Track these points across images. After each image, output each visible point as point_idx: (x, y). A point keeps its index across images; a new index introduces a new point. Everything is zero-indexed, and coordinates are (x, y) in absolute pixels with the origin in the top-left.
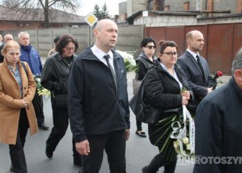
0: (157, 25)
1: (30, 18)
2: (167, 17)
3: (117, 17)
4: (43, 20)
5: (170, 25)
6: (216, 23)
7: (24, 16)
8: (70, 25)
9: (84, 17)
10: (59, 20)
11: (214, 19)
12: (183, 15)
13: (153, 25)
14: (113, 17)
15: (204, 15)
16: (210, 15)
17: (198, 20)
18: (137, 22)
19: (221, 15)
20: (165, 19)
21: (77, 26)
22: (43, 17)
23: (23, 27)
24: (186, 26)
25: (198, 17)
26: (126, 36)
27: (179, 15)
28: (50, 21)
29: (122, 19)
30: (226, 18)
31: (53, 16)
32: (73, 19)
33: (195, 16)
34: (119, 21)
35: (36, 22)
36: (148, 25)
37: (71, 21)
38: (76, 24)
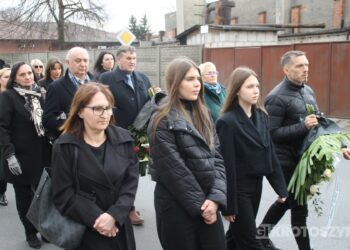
0: (221, 46)
1: (36, 36)
2: (235, 34)
3: (162, 34)
4: (56, 38)
5: (239, 45)
6: (305, 42)
7: (28, 33)
8: (96, 45)
9: (116, 35)
10: (80, 39)
11: (302, 36)
12: (258, 31)
13: (214, 46)
14: (157, 33)
15: (287, 31)
16: (296, 30)
17: (279, 37)
18: (192, 41)
19: (311, 30)
20: (232, 36)
21: (104, 47)
22: (56, 33)
23: (26, 49)
24: (263, 47)
25: (280, 33)
27: (252, 31)
28: (66, 40)
29: (170, 37)
30: (319, 35)
31: (70, 32)
32: (99, 37)
33: (275, 32)
34: (165, 39)
35: (46, 41)
36: (207, 46)
37: (96, 40)
38: (103, 44)
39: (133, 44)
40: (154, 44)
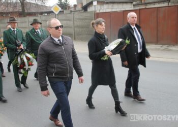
0: (104, 11)
1: (11, 10)
3: (75, 6)
4: (21, 11)
5: (114, 10)
6: (147, 7)
8: (41, 13)
9: (51, 7)
12: (123, 3)
13: (101, 11)
15: (138, 2)
16: (143, 1)
18: (90, 9)
19: (150, 1)
21: (46, 14)
22: (21, 8)
24: (124, 11)
25: (134, 3)
26: (82, 20)
27: (120, 3)
28: (26, 11)
29: (79, 7)
32: (43, 9)
34: (77, 9)
35: (16, 12)
36: (98, 12)
38: (45, 13)
39: (60, 12)
40: (71, 11)
